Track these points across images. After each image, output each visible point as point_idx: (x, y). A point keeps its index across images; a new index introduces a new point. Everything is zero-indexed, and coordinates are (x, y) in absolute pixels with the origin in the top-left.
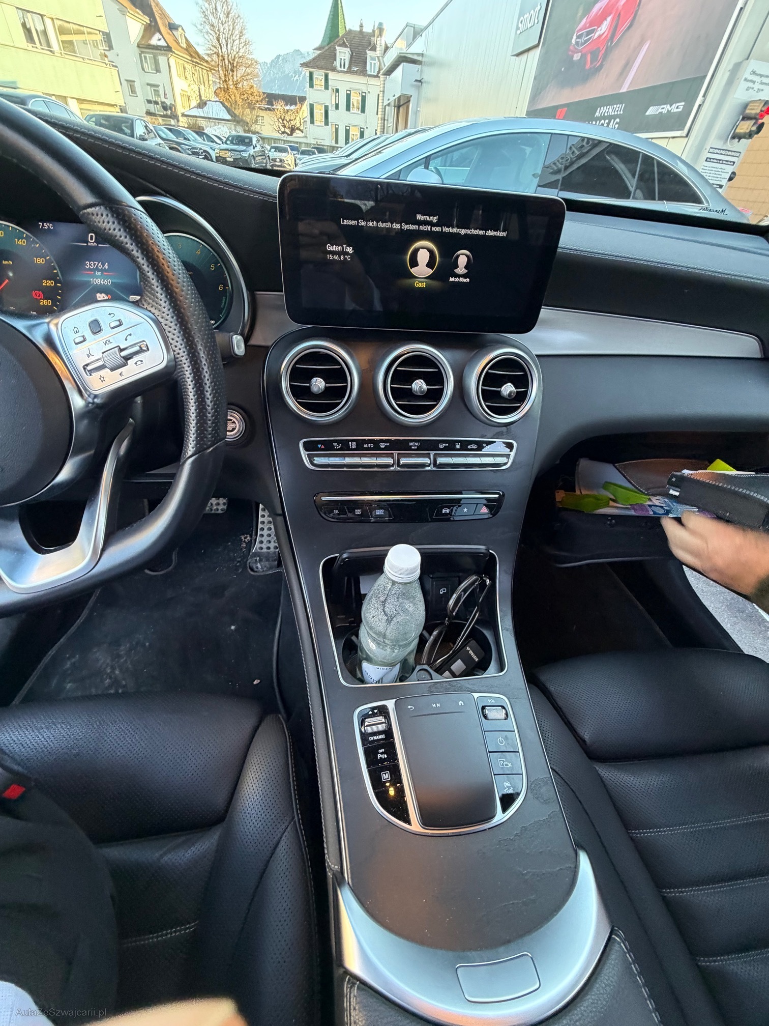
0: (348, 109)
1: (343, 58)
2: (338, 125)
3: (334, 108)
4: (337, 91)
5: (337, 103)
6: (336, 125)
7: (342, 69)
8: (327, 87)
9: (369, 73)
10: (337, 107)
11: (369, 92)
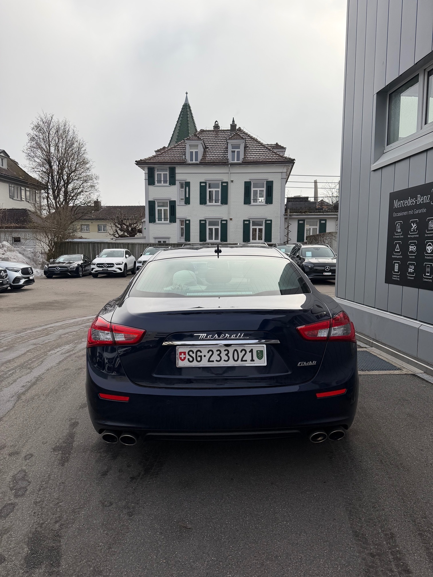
0: (203, 201)
1: (194, 151)
2: (189, 220)
3: (183, 203)
4: (188, 184)
5: (187, 196)
6: (186, 220)
7: (194, 162)
8: (173, 182)
9: (231, 161)
10: (187, 201)
11: (232, 181)
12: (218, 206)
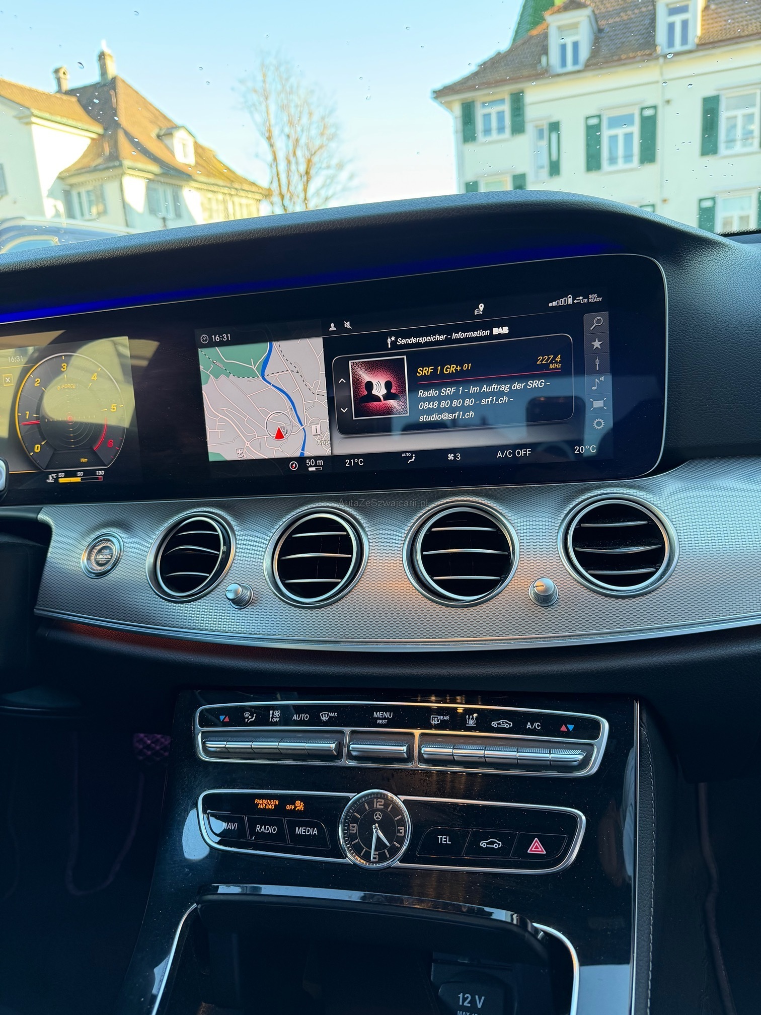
0: (593, 163)
1: (569, 41)
3: (544, 173)
4: (555, 127)
7: (570, 66)
8: (518, 128)
9: (665, 49)
10: (554, 169)
11: (668, 102)
12: (632, 170)
